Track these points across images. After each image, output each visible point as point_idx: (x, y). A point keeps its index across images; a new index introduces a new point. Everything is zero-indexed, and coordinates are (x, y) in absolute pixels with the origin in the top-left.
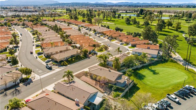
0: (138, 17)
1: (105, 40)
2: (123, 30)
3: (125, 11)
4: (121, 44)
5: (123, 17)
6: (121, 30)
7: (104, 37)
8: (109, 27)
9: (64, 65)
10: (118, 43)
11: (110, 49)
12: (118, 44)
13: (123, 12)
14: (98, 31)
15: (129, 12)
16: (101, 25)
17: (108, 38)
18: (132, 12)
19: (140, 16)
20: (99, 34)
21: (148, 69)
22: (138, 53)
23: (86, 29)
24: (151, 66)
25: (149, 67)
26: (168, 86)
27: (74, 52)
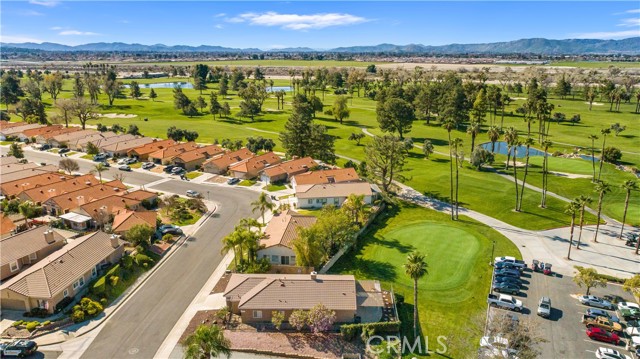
0: (201, 89)
1: (162, 178)
2: (197, 135)
3: (140, 74)
4: (232, 183)
5: (153, 91)
6: (192, 137)
7: (147, 168)
8: (136, 129)
9: (88, 317)
10: (222, 181)
11: (210, 205)
12: (221, 185)
13: (135, 74)
14: (107, 148)
15: (154, 76)
16: (100, 125)
17: (168, 170)
18: (167, 75)
19: (207, 88)
20: (121, 161)
21: (377, 241)
22: (318, 201)
23: (42, 149)
24: (375, 231)
25: (376, 236)
26: (466, 275)
27: (102, 247)
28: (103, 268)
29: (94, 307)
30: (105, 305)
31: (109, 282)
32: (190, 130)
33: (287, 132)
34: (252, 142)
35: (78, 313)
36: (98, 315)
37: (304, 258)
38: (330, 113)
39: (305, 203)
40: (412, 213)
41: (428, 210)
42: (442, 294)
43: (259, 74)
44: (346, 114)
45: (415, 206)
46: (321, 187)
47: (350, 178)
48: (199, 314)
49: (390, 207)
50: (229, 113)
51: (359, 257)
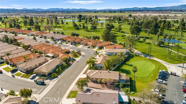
0: (80, 22)
1: (70, 46)
2: (79, 35)
3: (63, 17)
4: (88, 48)
5: (67, 22)
6: (78, 35)
7: (66, 43)
8: (63, 33)
9: (55, 77)
10: (85, 47)
11: (82, 53)
12: (85, 48)
13: (62, 17)
14: (56, 38)
15: (67, 18)
16: (54, 32)
17: (72, 44)
18: (70, 18)
19: (81, 21)
20: (60, 41)
21: (126, 64)
22: (111, 53)
23: (40, 38)
24: (126, 62)
25: (126, 63)
26: (151, 74)
27: (57, 62)
28: (57, 67)
29: (56, 75)
30: (58, 75)
31: (59, 70)
32: (77, 33)
33: (104, 34)
34: (94, 37)
35: (53, 76)
36: (57, 77)
37: (106, 67)
38: (116, 29)
39: (108, 54)
40: (137, 58)
41: (142, 57)
42: (143, 78)
43: (96, 17)
44: (121, 29)
45: (139, 56)
46: (112, 49)
47: (120, 47)
48: (80, 78)
49: (131, 56)
50: (87, 29)
51: (121, 68)
